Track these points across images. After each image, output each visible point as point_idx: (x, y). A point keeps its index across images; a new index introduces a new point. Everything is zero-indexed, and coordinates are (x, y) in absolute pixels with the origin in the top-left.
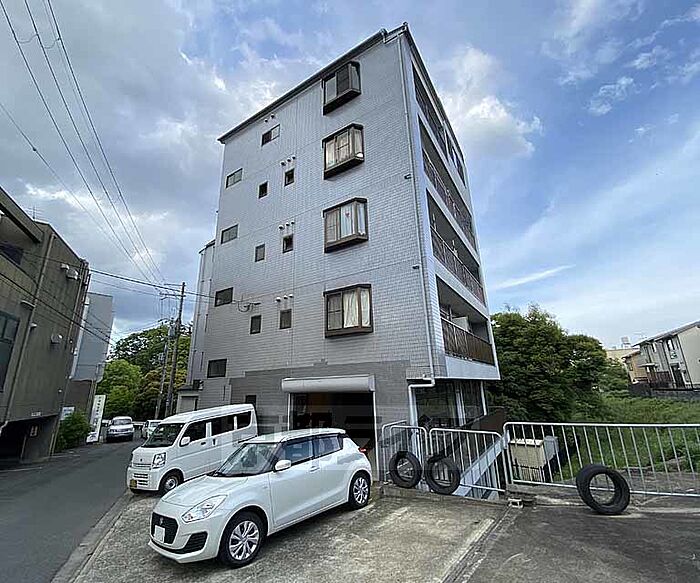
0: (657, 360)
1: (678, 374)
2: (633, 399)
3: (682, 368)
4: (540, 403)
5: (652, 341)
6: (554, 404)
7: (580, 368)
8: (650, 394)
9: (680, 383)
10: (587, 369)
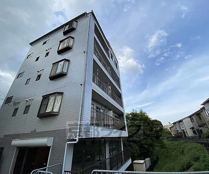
0: (178, 129)
1: (184, 132)
2: (173, 142)
3: (185, 131)
4: (144, 145)
5: (176, 122)
6: (149, 145)
7: (155, 132)
8: (178, 140)
9: (185, 136)
10: (158, 131)
